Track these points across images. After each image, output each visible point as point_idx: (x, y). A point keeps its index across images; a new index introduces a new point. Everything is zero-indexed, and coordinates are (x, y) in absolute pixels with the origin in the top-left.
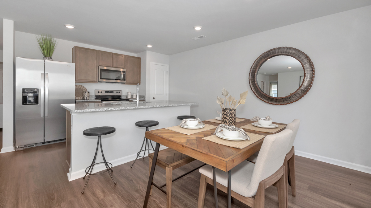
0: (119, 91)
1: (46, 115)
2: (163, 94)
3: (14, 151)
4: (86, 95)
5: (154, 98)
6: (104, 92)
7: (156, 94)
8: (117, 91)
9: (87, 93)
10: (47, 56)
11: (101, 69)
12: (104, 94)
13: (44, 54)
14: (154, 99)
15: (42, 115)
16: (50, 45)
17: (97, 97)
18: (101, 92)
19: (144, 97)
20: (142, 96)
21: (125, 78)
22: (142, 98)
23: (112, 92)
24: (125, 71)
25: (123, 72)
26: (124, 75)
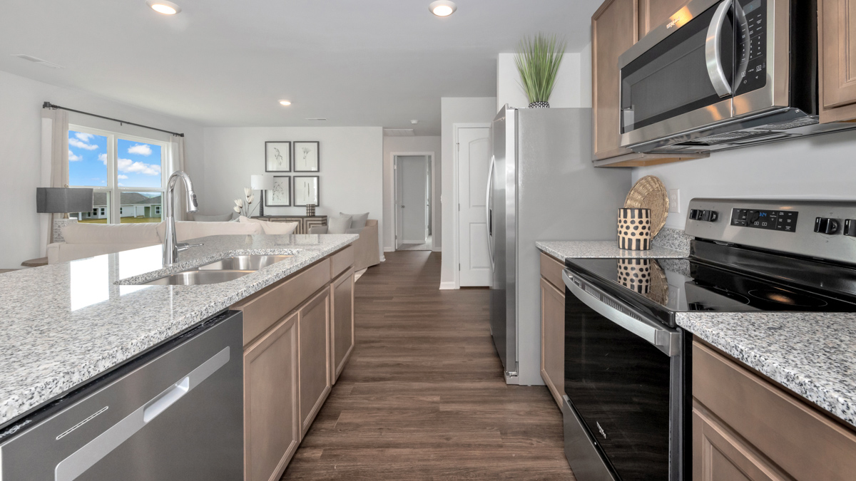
8: (823, 213)
21: (763, 61)
23: (784, 221)
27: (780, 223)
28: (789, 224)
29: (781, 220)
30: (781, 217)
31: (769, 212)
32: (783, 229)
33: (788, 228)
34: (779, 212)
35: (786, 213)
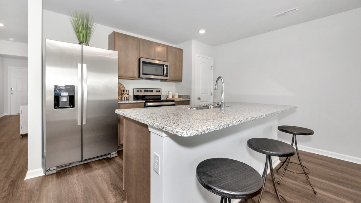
0: (159, 90)
1: (84, 123)
2: (208, 94)
3: (44, 174)
4: (125, 95)
6: (143, 91)
7: (201, 94)
8: (157, 90)
9: (127, 92)
10: (83, 41)
11: (142, 61)
12: (143, 93)
13: (79, 39)
14: (199, 99)
15: (79, 124)
16: (86, 26)
17: (136, 97)
18: (141, 91)
19: (188, 97)
20: (186, 95)
21: (168, 74)
22: (186, 98)
23: (152, 91)
24: (168, 65)
25: (166, 67)
26: (167, 69)
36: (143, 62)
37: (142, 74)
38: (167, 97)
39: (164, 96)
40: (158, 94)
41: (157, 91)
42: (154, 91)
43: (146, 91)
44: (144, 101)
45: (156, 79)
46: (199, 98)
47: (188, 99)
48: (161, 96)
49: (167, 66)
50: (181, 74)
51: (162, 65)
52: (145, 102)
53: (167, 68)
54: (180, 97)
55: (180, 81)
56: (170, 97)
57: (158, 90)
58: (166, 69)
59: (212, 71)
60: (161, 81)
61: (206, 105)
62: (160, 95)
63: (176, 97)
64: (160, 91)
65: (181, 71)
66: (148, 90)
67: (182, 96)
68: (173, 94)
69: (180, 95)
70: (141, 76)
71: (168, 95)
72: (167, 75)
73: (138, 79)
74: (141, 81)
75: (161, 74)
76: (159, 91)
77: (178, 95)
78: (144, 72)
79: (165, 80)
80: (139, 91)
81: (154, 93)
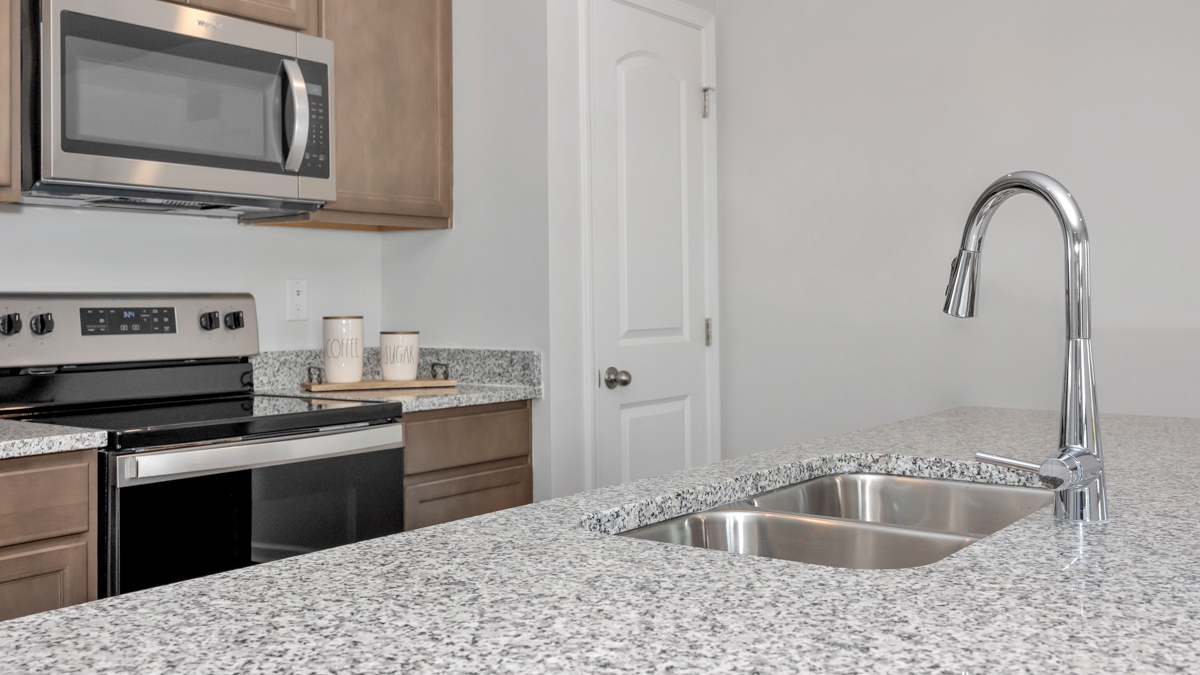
0: (233, 307)
2: (678, 330)
5: (615, 380)
6: (66, 319)
7: (631, 333)
8: (209, 306)
12: (65, 346)
14: (611, 383)
18: (43, 325)
19: (524, 365)
20: (492, 354)
21: (326, 152)
22: (492, 376)
23: (160, 321)
24: (324, 67)
25: (307, 80)
26: (319, 105)
27: (155, 324)
28: (166, 324)
29: (156, 320)
30: (155, 315)
31: (138, 311)
32: (161, 331)
33: (167, 328)
34: (152, 309)
35: (160, 310)
36: (76, 24)
37: (70, 145)
38: (315, 372)
39: (283, 361)
40: (221, 344)
41: (209, 322)
42: (187, 317)
43: (99, 319)
44: (98, 438)
45: (210, 203)
46: (612, 370)
47: (518, 391)
48: (252, 361)
49: (315, 72)
50: (439, 150)
51: (272, 65)
52: (111, 446)
53: (317, 90)
54: (434, 367)
55: (436, 216)
56: (345, 371)
57: (223, 308)
58: (311, 98)
59: (709, 127)
60: (245, 219)
61: (810, 468)
62: (245, 360)
63: (401, 369)
64: (246, 319)
65: (439, 122)
66: (120, 311)
67: (453, 355)
68: (375, 344)
69: (436, 353)
70: (57, 163)
71: (322, 354)
72: (315, 161)
73: (17, 205)
74: (42, 219)
75: (254, 152)
76: (236, 321)
77: (423, 353)
78: (85, 131)
79: (295, 212)
80: (26, 329)
81: (187, 342)
